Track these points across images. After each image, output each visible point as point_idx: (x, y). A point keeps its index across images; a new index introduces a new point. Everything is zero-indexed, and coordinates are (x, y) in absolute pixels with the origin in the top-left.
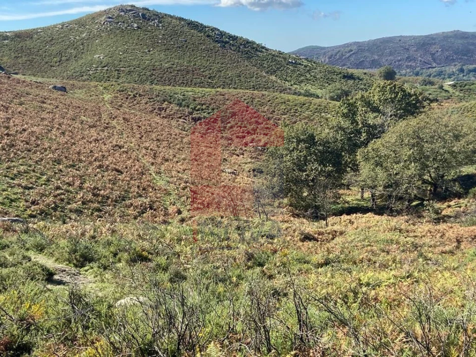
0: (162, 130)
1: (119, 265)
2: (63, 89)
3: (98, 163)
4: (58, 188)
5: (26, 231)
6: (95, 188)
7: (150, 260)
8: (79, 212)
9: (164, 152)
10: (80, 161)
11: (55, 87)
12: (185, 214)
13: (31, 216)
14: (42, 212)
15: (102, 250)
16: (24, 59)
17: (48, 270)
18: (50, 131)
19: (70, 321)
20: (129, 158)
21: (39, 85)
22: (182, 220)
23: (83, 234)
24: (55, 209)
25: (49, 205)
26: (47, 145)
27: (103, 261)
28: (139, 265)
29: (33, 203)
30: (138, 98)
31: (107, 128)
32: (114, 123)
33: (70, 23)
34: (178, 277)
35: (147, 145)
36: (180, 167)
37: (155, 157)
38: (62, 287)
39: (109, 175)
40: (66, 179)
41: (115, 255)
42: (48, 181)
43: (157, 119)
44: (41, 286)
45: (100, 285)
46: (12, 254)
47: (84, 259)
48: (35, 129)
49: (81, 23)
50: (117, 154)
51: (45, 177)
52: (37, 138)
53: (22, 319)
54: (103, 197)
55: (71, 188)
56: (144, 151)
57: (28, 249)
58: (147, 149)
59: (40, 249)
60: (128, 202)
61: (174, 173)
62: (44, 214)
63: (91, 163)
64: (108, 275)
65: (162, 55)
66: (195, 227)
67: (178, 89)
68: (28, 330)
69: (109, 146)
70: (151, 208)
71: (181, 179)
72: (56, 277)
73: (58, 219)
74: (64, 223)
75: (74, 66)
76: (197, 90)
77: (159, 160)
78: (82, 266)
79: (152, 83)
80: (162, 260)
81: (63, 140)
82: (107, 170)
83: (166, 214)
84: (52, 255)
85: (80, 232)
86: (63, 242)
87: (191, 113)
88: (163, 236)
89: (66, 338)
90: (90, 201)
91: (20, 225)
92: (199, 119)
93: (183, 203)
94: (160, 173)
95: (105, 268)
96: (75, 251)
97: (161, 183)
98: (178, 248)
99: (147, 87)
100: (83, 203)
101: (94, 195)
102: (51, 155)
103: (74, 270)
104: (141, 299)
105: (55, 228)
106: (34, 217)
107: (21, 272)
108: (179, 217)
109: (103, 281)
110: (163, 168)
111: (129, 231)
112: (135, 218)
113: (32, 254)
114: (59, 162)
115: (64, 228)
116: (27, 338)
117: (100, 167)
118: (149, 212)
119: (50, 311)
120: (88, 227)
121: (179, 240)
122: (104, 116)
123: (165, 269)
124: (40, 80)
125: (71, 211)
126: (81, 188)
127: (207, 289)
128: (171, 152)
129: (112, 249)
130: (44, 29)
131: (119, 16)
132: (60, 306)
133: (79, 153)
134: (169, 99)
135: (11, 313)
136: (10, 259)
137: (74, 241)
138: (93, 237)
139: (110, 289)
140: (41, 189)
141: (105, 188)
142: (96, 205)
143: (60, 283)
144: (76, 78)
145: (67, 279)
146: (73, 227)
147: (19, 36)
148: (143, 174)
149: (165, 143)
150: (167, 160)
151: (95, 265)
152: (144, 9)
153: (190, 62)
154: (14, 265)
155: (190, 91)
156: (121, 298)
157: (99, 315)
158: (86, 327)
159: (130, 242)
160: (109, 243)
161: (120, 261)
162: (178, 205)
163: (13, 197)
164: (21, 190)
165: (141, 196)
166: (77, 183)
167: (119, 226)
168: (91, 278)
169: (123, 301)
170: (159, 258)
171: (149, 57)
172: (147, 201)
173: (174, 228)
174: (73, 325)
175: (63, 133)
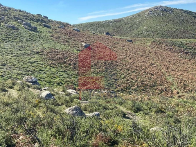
0: (171, 58)
1: (152, 113)
2: (131, 41)
3: (144, 71)
4: (128, 80)
5: (116, 96)
6: (142, 81)
7: (165, 113)
8: (136, 90)
9: (172, 67)
10: (137, 70)
11: (128, 41)
12: (180, 94)
13: (118, 91)
14: (122, 89)
15: (145, 107)
16: (117, 30)
17: (124, 113)
18: (125, 58)
19: (132, 134)
20: (157, 69)
21: (122, 40)
22: (179, 97)
23: (137, 99)
24: (127, 89)
25: (124, 87)
26: (124, 63)
27: (145, 111)
28: (160, 114)
29: (119, 86)
30: (161, 44)
31: (148, 56)
32: (151, 54)
33: (135, 15)
34: (177, 121)
35: (164, 64)
36: (179, 73)
37: (168, 69)
38: (129, 120)
39: (148, 76)
40: (131, 77)
41: (150, 109)
42: (124, 77)
43: (169, 53)
44: (121, 119)
45: (144, 121)
46: (111, 105)
47: (137, 110)
48: (120, 57)
49: (139, 15)
50: (152, 67)
51: (123, 76)
52: (121, 60)
53: (114, 131)
54: (145, 85)
55: (133, 81)
56: (163, 66)
57: (116, 104)
58: (164, 65)
59: (121, 104)
60: (156, 87)
61: (176, 76)
62: (122, 90)
63: (141, 71)
64: (147, 117)
65: (172, 26)
66: (185, 100)
67: (179, 40)
68: (117, 135)
69: (148, 64)
70: (165, 90)
71: (179, 78)
72: (127, 116)
73: (128, 93)
74: (130, 94)
75: (136, 32)
76: (187, 40)
77: (169, 70)
78: (137, 112)
79: (167, 38)
80: (170, 113)
81: (130, 61)
82: (147, 74)
83: (172, 93)
84: (125, 107)
85: (136, 98)
86: (129, 102)
87: (184, 50)
88: (171, 103)
89: (131, 141)
90: (140, 86)
91: (114, 94)
92: (188, 53)
93: (180, 89)
94: (170, 76)
95: (146, 114)
96: (134, 106)
97: (170, 80)
98: (177, 109)
99: (165, 39)
100: (138, 87)
101: (142, 84)
102: (126, 67)
103: (133, 113)
104: (161, 128)
105: (126, 96)
106: (119, 91)
107: (114, 112)
108: (178, 95)
109: (145, 119)
110: (171, 74)
111: (156, 100)
112: (159, 94)
113: (117, 106)
114: (128, 70)
115: (130, 96)
116: (116, 139)
117: (144, 72)
118: (164, 92)
119: (125, 129)
120: (139, 96)
121: (178, 105)
122: (147, 52)
123: (171, 117)
124: (123, 38)
125: (133, 90)
126: (137, 81)
127: (191, 128)
128: (175, 67)
129: (149, 106)
130: (125, 18)
131: (155, 11)
132: (129, 128)
133: (136, 67)
134: (175, 44)
135: (110, 128)
136: (110, 107)
137: (134, 102)
138: (141, 101)
139: (148, 123)
140: (121, 81)
141: (146, 81)
142: (142, 88)
143: (128, 118)
144: (136, 37)
145: (131, 117)
146: (133, 96)
147: (116, 21)
148: (162, 76)
149: (172, 63)
150: (173, 70)
151: (142, 112)
152: (165, 7)
153: (185, 28)
154: (111, 109)
155: (184, 41)
156: (152, 127)
157: (144, 133)
158: (139, 138)
159: (156, 104)
160: (148, 104)
161: (152, 112)
162: (178, 90)
163: (111, 83)
164: (114, 81)
165: (161, 85)
166: (135, 79)
167: (152, 97)
168: (140, 117)
169: (153, 129)
170: (169, 112)
171: (166, 27)
172: (164, 87)
173: (175, 100)
174: (133, 136)
175: (131, 59)
